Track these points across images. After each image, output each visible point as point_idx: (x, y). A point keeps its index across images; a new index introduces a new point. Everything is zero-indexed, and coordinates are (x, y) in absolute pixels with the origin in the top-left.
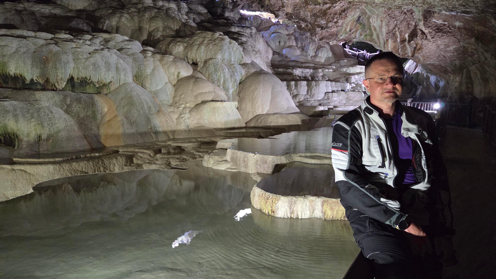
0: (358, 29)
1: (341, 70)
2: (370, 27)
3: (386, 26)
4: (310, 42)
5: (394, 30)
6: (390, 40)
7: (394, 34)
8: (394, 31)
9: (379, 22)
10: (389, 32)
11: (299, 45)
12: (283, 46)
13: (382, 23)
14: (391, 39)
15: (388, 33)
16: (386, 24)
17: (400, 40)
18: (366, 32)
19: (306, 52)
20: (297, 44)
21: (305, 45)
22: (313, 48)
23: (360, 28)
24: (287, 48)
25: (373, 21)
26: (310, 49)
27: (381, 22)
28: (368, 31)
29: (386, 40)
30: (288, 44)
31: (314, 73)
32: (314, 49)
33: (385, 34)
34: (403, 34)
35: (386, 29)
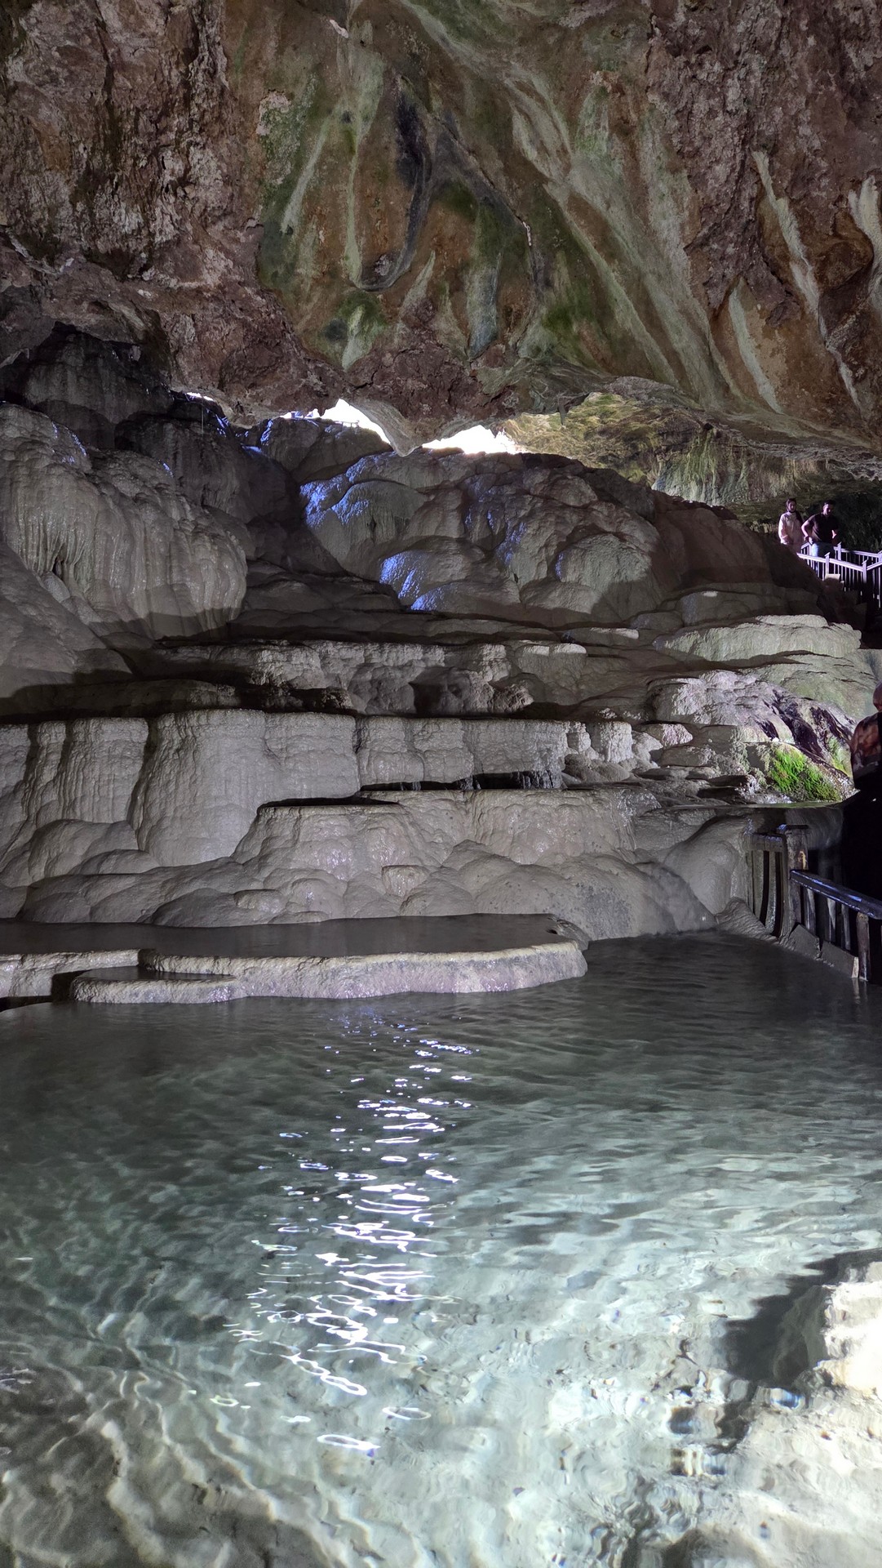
0: (466, 265)
1: (668, 645)
2: (558, 220)
3: (674, 171)
4: (531, 515)
5: (750, 191)
6: (738, 315)
7: (758, 233)
8: (745, 205)
9: (603, 141)
10: (717, 231)
11: (477, 532)
12: (393, 542)
13: (633, 153)
14: (743, 294)
15: (705, 242)
16: (669, 148)
17: (820, 278)
18: (548, 284)
19: (502, 567)
20: (466, 530)
21: (504, 530)
22: (542, 541)
23: (474, 252)
24: (407, 549)
25: (542, 149)
26: (524, 546)
27: (619, 145)
28: (562, 275)
29: (705, 322)
30: (413, 532)
31: (447, 671)
32: (546, 546)
33: (680, 259)
34: (822, 192)
35: (678, 201)
